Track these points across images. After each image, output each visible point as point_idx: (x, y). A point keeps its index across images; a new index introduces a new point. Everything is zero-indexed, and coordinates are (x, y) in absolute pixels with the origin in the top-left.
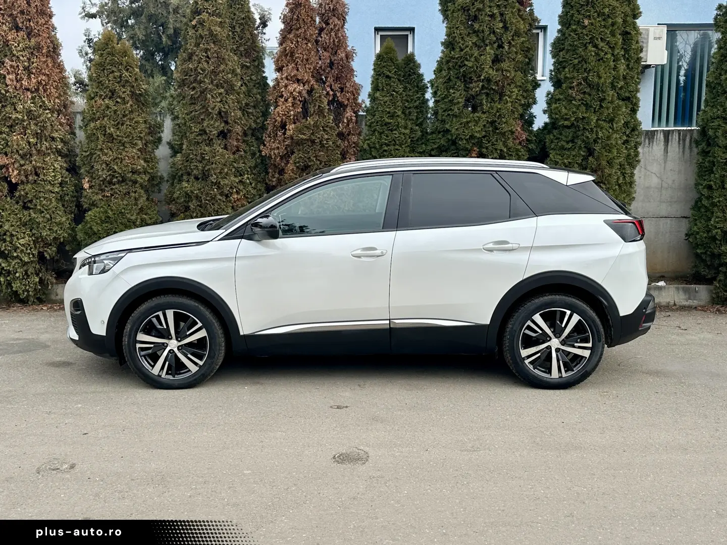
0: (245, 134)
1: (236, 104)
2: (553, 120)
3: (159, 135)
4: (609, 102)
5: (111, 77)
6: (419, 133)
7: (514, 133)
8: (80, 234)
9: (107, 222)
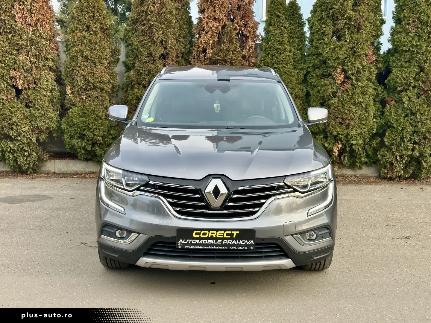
0: (177, 57)
1: (172, 35)
2: (395, 47)
3: (117, 57)
5: (87, 16)
6: (300, 56)
7: (367, 55)
8: (64, 125)
9: (83, 117)
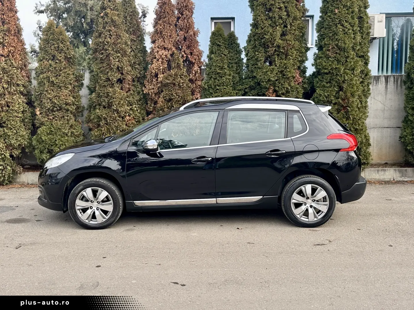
0: (133, 81)
1: (128, 63)
2: (318, 70)
3: (82, 82)
4: (351, 59)
5: (53, 47)
6: (238, 79)
7: (295, 77)
8: (34, 142)
9: (50, 134)
